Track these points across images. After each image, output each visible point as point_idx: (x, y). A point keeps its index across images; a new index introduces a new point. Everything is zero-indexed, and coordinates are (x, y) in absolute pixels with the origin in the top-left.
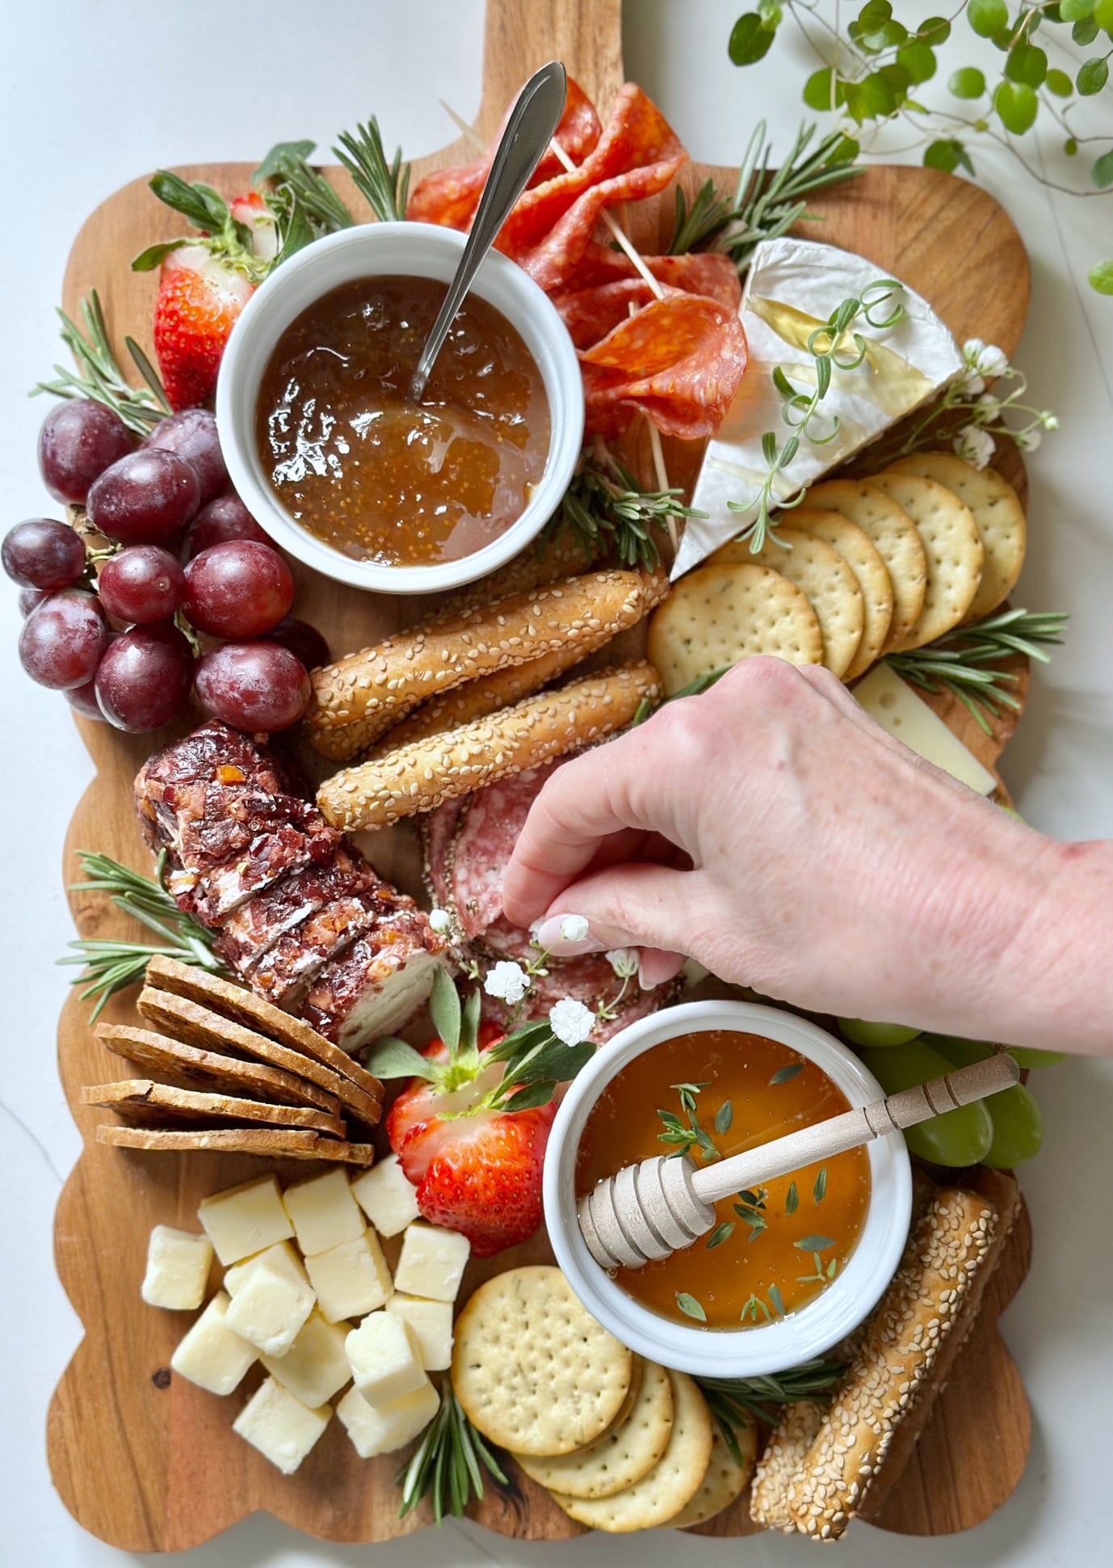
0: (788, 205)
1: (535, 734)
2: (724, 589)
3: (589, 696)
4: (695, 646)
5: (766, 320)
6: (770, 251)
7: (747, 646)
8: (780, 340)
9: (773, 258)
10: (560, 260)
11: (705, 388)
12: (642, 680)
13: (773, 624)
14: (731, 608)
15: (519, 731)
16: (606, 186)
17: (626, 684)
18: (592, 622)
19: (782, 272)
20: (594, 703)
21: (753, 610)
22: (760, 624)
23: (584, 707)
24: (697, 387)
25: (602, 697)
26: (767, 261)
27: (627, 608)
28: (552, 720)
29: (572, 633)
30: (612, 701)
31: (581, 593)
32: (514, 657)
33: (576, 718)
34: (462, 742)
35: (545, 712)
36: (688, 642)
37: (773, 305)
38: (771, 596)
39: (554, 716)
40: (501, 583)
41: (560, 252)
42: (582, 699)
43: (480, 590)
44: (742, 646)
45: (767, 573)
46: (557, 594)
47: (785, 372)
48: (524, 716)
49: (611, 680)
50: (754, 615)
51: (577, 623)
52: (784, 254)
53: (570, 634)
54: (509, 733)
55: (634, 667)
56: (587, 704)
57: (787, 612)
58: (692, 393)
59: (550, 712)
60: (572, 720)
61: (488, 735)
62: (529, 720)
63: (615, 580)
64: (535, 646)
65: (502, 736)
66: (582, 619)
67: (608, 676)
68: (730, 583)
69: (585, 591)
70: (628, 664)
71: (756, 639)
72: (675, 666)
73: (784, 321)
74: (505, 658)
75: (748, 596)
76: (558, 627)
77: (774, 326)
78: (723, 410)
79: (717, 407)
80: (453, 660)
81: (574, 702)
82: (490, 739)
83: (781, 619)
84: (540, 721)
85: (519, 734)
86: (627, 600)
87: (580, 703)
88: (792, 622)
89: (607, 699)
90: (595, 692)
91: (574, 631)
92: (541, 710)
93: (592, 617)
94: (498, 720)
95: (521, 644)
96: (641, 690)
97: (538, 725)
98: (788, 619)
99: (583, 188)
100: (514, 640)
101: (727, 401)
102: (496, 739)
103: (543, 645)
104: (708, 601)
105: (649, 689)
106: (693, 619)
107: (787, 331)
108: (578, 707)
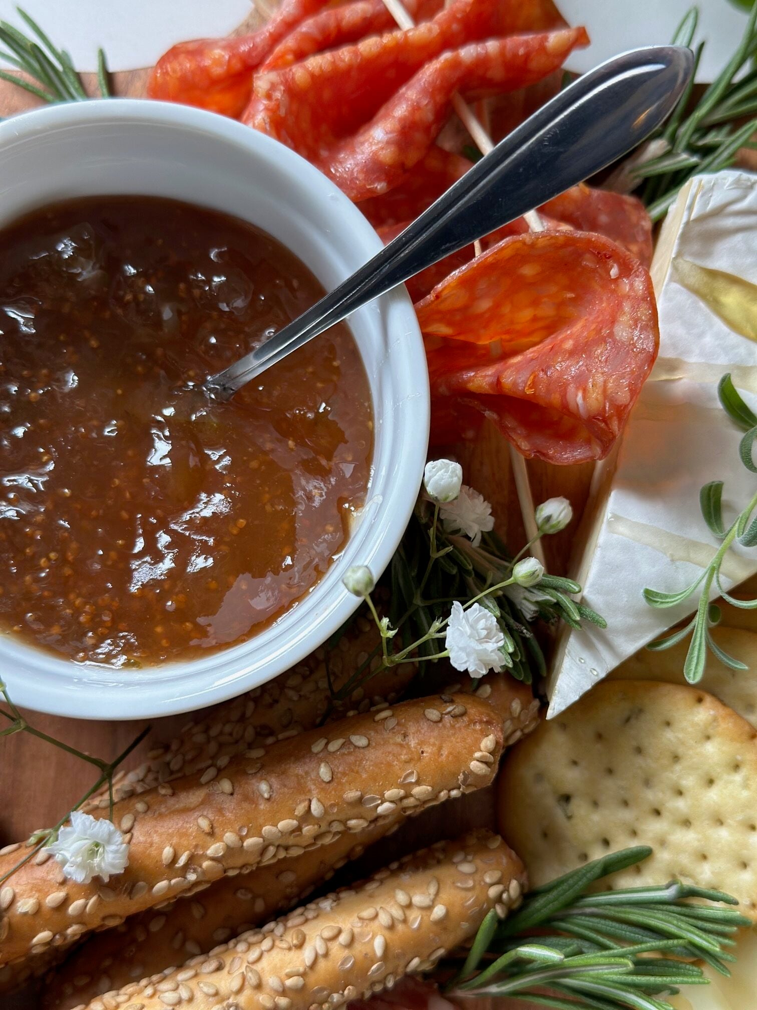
0: (726, 129)
1: (316, 980)
2: (628, 720)
3: (410, 906)
4: (579, 807)
5: (703, 296)
6: (712, 189)
7: (665, 813)
8: (725, 329)
9: (716, 200)
10: (387, 155)
11: (585, 391)
12: (497, 875)
13: (711, 782)
14: (639, 750)
15: (289, 976)
16: (469, 52)
17: (470, 883)
18: (417, 790)
19: (730, 222)
20: (416, 919)
21: (676, 758)
22: (689, 782)
23: (400, 927)
24: (571, 388)
25: (430, 908)
26: (707, 203)
27: (475, 766)
28: (346, 952)
29: (384, 808)
30: (447, 914)
31: (399, 739)
32: (287, 848)
33: (387, 948)
34: (191, 1000)
35: (335, 937)
36: (566, 798)
37: (714, 274)
38: (708, 738)
39: (350, 944)
40: (271, 706)
41: (388, 143)
42: (397, 913)
43: (235, 716)
44: (657, 813)
45: (700, 700)
46: (360, 741)
47: (736, 382)
48: (300, 946)
49: (444, 872)
50: (678, 767)
51: (392, 793)
52: (734, 194)
53: (380, 810)
54: (272, 981)
55: (482, 848)
56: (405, 921)
57: (736, 767)
58: (564, 396)
59: (343, 938)
60: (379, 952)
61: (235, 984)
62: (307, 955)
63: (455, 717)
64: (324, 828)
65: (259, 987)
66: (403, 786)
67: (439, 862)
68: (638, 712)
69: (405, 736)
70: (472, 841)
71: (681, 804)
72: (545, 835)
73: (732, 299)
74: (272, 849)
75: (669, 736)
76: (360, 801)
77: (716, 306)
78: (615, 425)
79: (605, 420)
80: (182, 861)
81: (384, 919)
82: (240, 991)
83: (725, 777)
84: (326, 955)
85: (289, 982)
86: (477, 755)
87: (393, 919)
88: (745, 785)
89: (439, 911)
90: (419, 899)
91: (387, 805)
92: (327, 934)
93: (418, 783)
94: (253, 955)
95: (299, 829)
96: (493, 892)
97: (322, 964)
98: (738, 778)
99: (430, 51)
100: (286, 824)
101: (621, 411)
102: (247, 992)
103: (337, 827)
104: (599, 737)
105: (507, 889)
106: (575, 763)
107: (737, 316)
108: (391, 927)
